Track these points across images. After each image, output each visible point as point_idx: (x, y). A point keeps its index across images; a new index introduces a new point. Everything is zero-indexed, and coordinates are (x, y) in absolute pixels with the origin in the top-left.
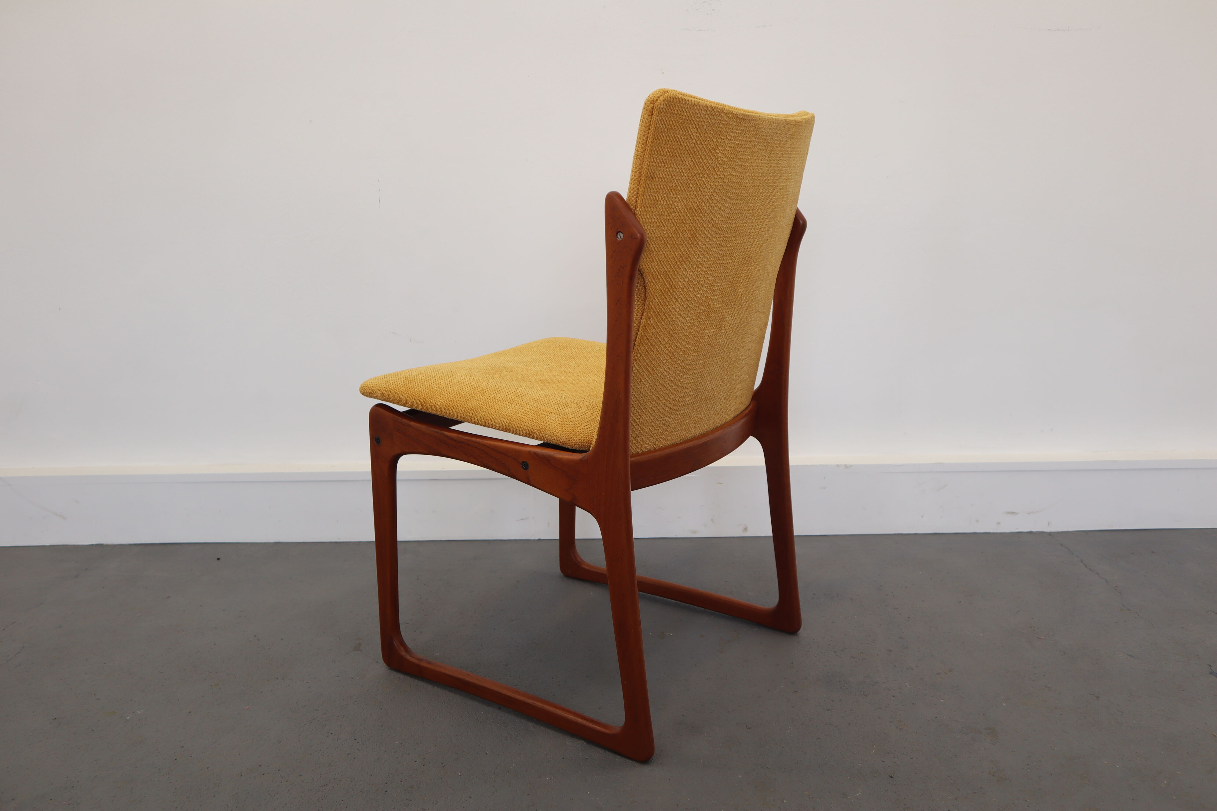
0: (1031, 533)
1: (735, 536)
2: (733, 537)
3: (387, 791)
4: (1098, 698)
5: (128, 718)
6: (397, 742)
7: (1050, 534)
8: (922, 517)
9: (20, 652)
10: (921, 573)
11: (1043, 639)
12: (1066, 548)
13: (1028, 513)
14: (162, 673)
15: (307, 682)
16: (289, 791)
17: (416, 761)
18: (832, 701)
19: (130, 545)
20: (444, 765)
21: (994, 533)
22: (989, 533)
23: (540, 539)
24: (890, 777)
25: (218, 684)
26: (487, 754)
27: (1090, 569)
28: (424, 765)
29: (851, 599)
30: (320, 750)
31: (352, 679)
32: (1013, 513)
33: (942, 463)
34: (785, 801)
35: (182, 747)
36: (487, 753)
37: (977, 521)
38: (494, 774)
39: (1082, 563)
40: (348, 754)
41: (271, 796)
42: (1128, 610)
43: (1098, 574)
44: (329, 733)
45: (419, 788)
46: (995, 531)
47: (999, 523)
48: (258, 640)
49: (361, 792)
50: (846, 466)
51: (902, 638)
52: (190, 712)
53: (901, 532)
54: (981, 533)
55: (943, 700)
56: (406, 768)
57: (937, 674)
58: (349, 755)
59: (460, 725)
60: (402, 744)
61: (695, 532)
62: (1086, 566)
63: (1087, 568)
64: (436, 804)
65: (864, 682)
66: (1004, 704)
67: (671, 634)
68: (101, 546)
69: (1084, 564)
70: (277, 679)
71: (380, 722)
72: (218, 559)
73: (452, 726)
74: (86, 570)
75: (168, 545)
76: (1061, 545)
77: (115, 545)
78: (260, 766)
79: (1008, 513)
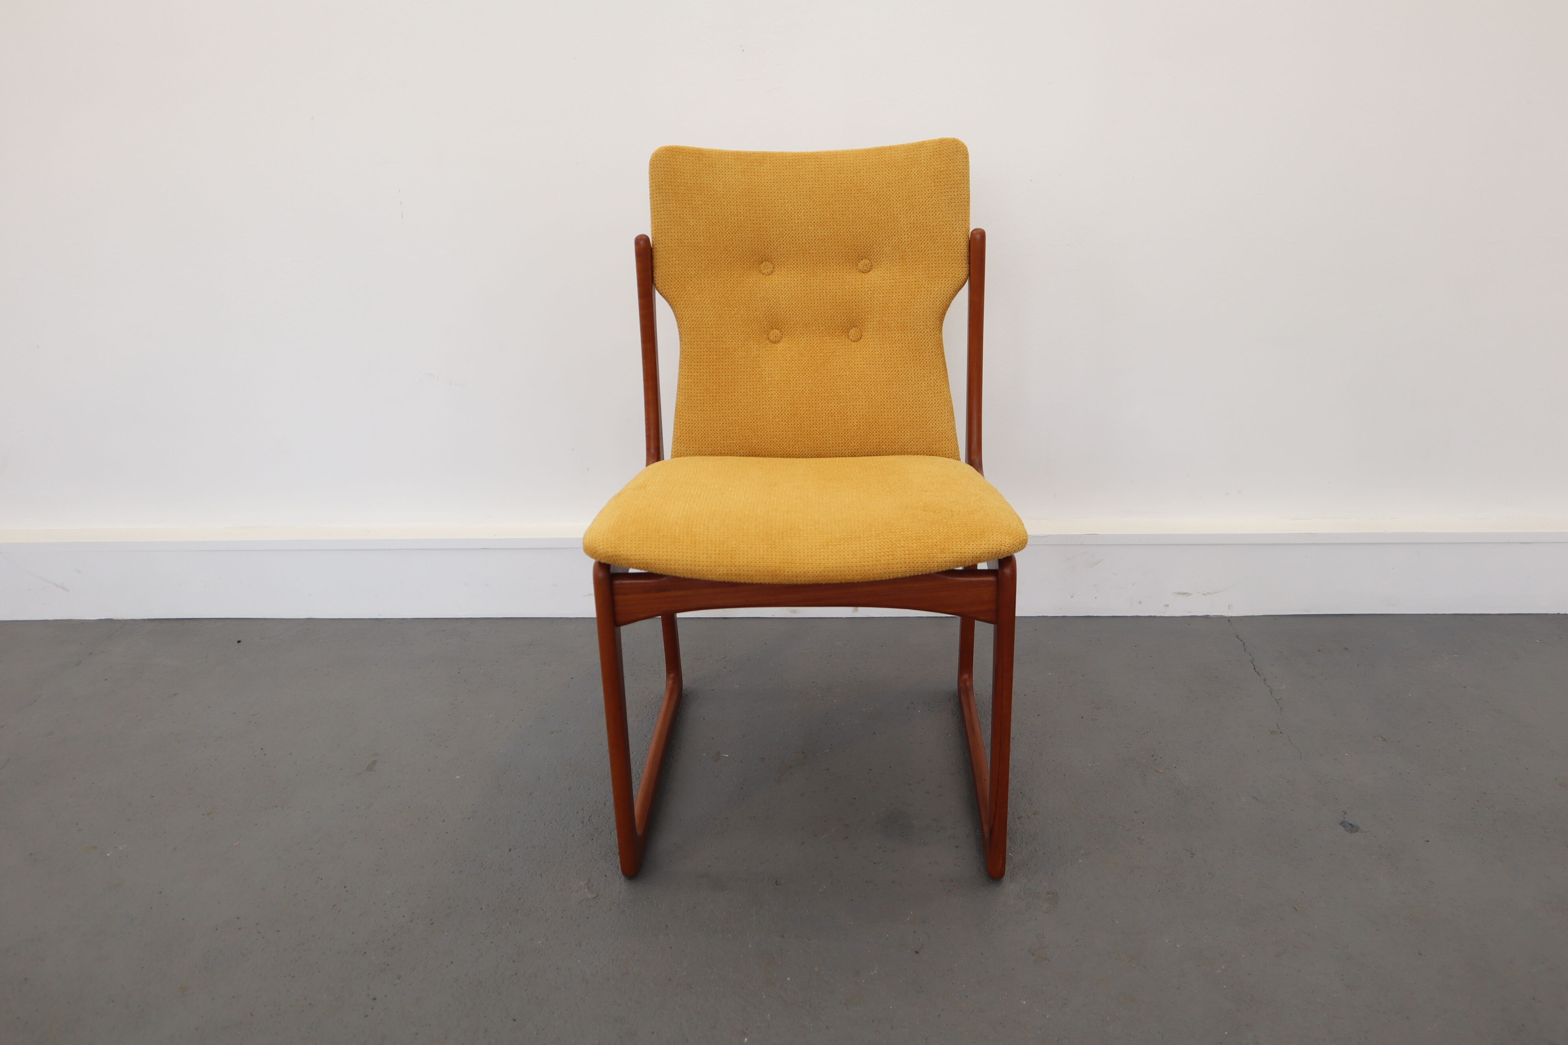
0: (1206, 617)
1: (844, 617)
2: (841, 618)
4: (1193, 855)
5: (108, 855)
7: (1229, 619)
8: (1072, 597)
11: (1161, 772)
12: (1241, 640)
13: (1203, 594)
15: (308, 812)
16: (263, 949)
17: (404, 916)
18: (883, 851)
19: (144, 620)
20: (432, 921)
21: (1160, 617)
22: (1155, 617)
24: (915, 951)
25: (211, 813)
26: (482, 909)
27: (1258, 674)
28: (411, 922)
30: (305, 900)
31: (358, 808)
32: (1184, 594)
33: (1095, 534)
34: (789, 979)
35: (161, 892)
37: (1140, 603)
38: (484, 934)
39: (1252, 663)
40: (334, 906)
41: (243, 955)
42: (1279, 734)
43: (1265, 680)
44: (318, 878)
45: (400, 950)
46: (1162, 615)
47: (1167, 606)
48: (265, 755)
49: (338, 953)
52: (175, 849)
53: (1045, 615)
54: (1145, 617)
56: (392, 925)
60: (393, 894)
62: (1254, 669)
63: (1255, 671)
64: (414, 970)
66: (1080, 861)
68: (111, 620)
69: (1254, 665)
70: (277, 806)
72: (239, 642)
73: (453, 872)
74: (91, 654)
75: (186, 621)
76: (1237, 636)
77: (126, 621)
78: (238, 918)
79: (1179, 593)
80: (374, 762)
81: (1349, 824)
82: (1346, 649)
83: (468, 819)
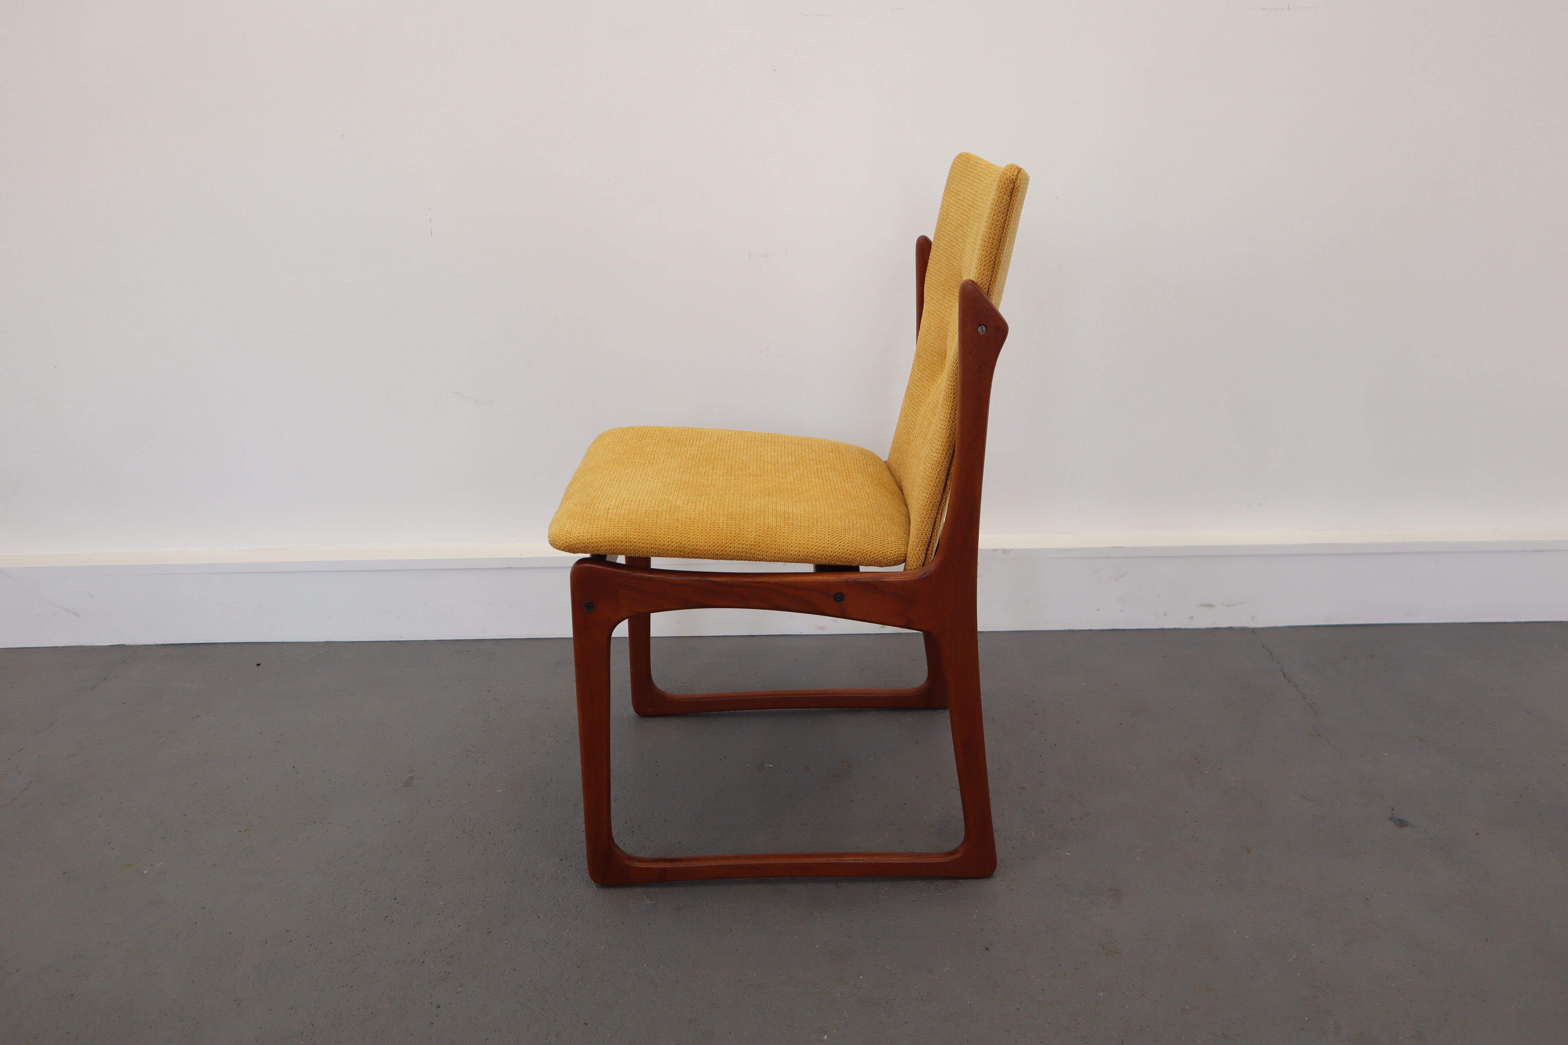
0: (1230, 629)
1: (871, 633)
3: (424, 962)
4: (1250, 851)
5: (145, 872)
6: (441, 903)
7: (1254, 631)
8: (1098, 610)
9: (26, 788)
10: (1083, 684)
11: (1206, 774)
12: (1268, 650)
13: (1228, 606)
15: (348, 827)
16: (317, 961)
17: (460, 926)
19: (157, 645)
20: (490, 930)
21: (1185, 629)
22: (1180, 629)
24: (986, 948)
25: (248, 829)
27: (1289, 681)
28: (468, 931)
29: (993, 719)
30: (355, 913)
31: (399, 822)
32: (1209, 605)
33: (1121, 547)
34: (861, 977)
35: (204, 908)
36: (540, 916)
37: (1165, 615)
38: (544, 941)
39: (1281, 670)
41: (297, 967)
42: (1319, 734)
43: (1296, 686)
44: (367, 891)
45: (459, 959)
46: (1187, 627)
47: (1192, 618)
48: (297, 772)
49: (395, 963)
50: (1004, 551)
51: (1041, 772)
52: (214, 865)
53: (1071, 628)
54: (1170, 629)
55: (1069, 853)
56: (448, 934)
57: (1071, 820)
58: (387, 918)
59: (514, 882)
60: (446, 904)
61: (822, 628)
62: (1284, 676)
63: (1286, 678)
64: (476, 978)
66: (1139, 859)
67: (772, 766)
68: (123, 647)
69: (1283, 673)
70: (315, 822)
71: (425, 877)
72: (258, 665)
73: (505, 882)
74: (105, 679)
75: (201, 646)
76: (1263, 646)
77: (139, 647)
78: (287, 931)
79: (1203, 605)
80: (412, 778)
81: (1398, 820)
82: (1372, 656)
83: (515, 830)
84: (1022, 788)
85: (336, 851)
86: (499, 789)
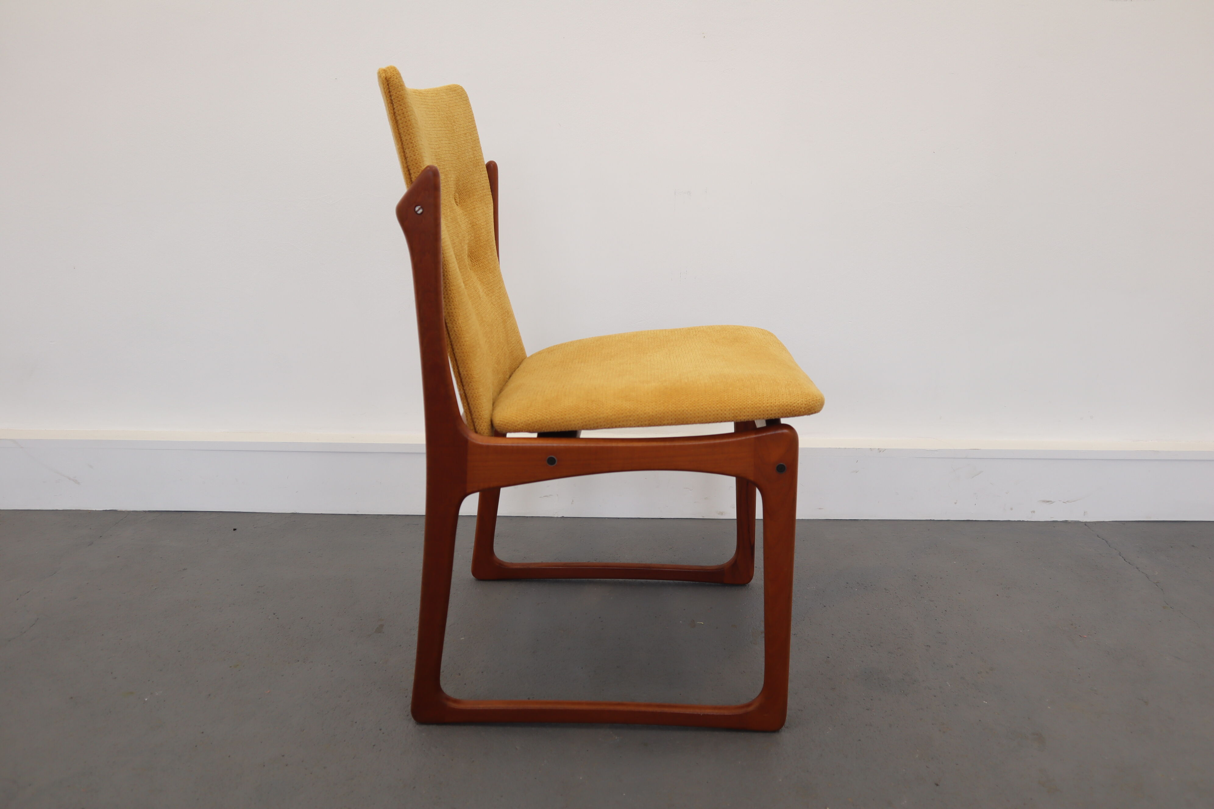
0: (1066, 522)
3: (414, 788)
4: (1145, 703)
5: (146, 700)
7: (1086, 524)
8: (955, 503)
9: (34, 624)
10: (955, 562)
11: (1085, 637)
12: (1103, 539)
13: (1064, 502)
14: (179, 651)
15: (329, 666)
16: (313, 784)
18: (872, 700)
19: (145, 512)
21: (1028, 522)
22: (1023, 521)
23: (563, 517)
24: (936, 784)
25: (238, 665)
27: (1129, 563)
29: (885, 589)
30: (345, 741)
31: (375, 663)
32: (1048, 502)
33: (978, 449)
35: (203, 733)
37: (1012, 509)
38: (525, 771)
39: (1120, 556)
40: (374, 746)
41: (295, 790)
42: (1171, 608)
43: (1138, 568)
44: (353, 722)
45: (448, 785)
46: (1029, 520)
47: (1033, 512)
48: (278, 618)
49: (388, 787)
50: (880, 450)
51: (940, 633)
52: (209, 696)
53: (934, 518)
54: (1015, 521)
55: (986, 701)
57: (978, 673)
62: (1124, 560)
63: (1126, 561)
65: (903, 679)
66: (1048, 708)
67: (703, 623)
68: (115, 511)
69: (1123, 557)
70: (298, 661)
71: (406, 711)
72: (235, 530)
74: (101, 537)
75: (183, 513)
76: (1098, 536)
77: (129, 512)
78: (282, 756)
79: (1044, 501)
80: (382, 626)
82: (1193, 546)
83: (482, 672)
84: (928, 646)
85: (320, 686)
86: (462, 637)
